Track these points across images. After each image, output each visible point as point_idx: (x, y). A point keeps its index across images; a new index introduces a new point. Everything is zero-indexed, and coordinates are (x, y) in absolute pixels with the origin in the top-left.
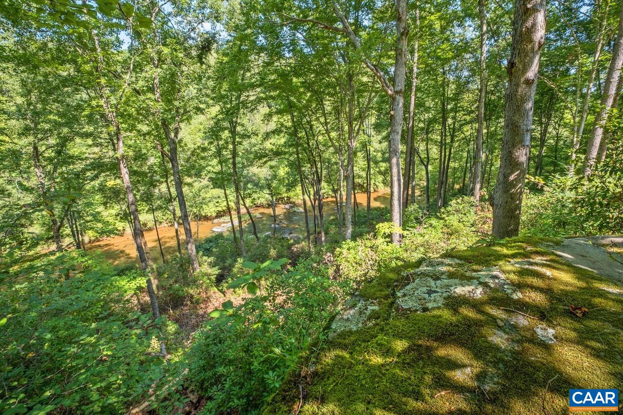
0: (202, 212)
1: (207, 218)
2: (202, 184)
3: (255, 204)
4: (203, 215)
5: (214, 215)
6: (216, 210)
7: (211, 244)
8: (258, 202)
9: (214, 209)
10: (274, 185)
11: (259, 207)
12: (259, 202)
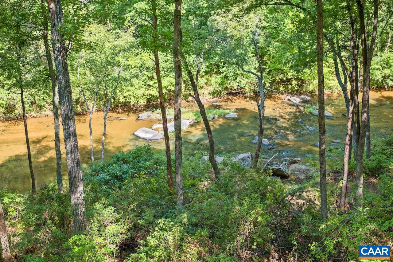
0: (119, 93)
1: (127, 108)
2: (120, 42)
3: (226, 88)
4: (122, 100)
5: (143, 102)
6: (146, 93)
7: (125, 166)
8: (234, 85)
9: (142, 91)
10: (272, 51)
11: (234, 94)
12: (236, 85)
